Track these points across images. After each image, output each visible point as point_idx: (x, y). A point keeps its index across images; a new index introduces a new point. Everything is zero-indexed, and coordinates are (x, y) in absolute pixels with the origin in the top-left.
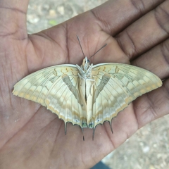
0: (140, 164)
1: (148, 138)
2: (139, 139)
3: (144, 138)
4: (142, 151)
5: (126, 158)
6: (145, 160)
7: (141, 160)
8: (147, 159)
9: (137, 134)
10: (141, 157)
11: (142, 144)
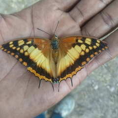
0: (112, 101)
1: (111, 81)
2: (105, 84)
3: (108, 82)
4: (110, 92)
5: (101, 101)
6: (114, 97)
7: (112, 98)
8: (116, 96)
9: (103, 81)
10: (111, 96)
11: (108, 87)
